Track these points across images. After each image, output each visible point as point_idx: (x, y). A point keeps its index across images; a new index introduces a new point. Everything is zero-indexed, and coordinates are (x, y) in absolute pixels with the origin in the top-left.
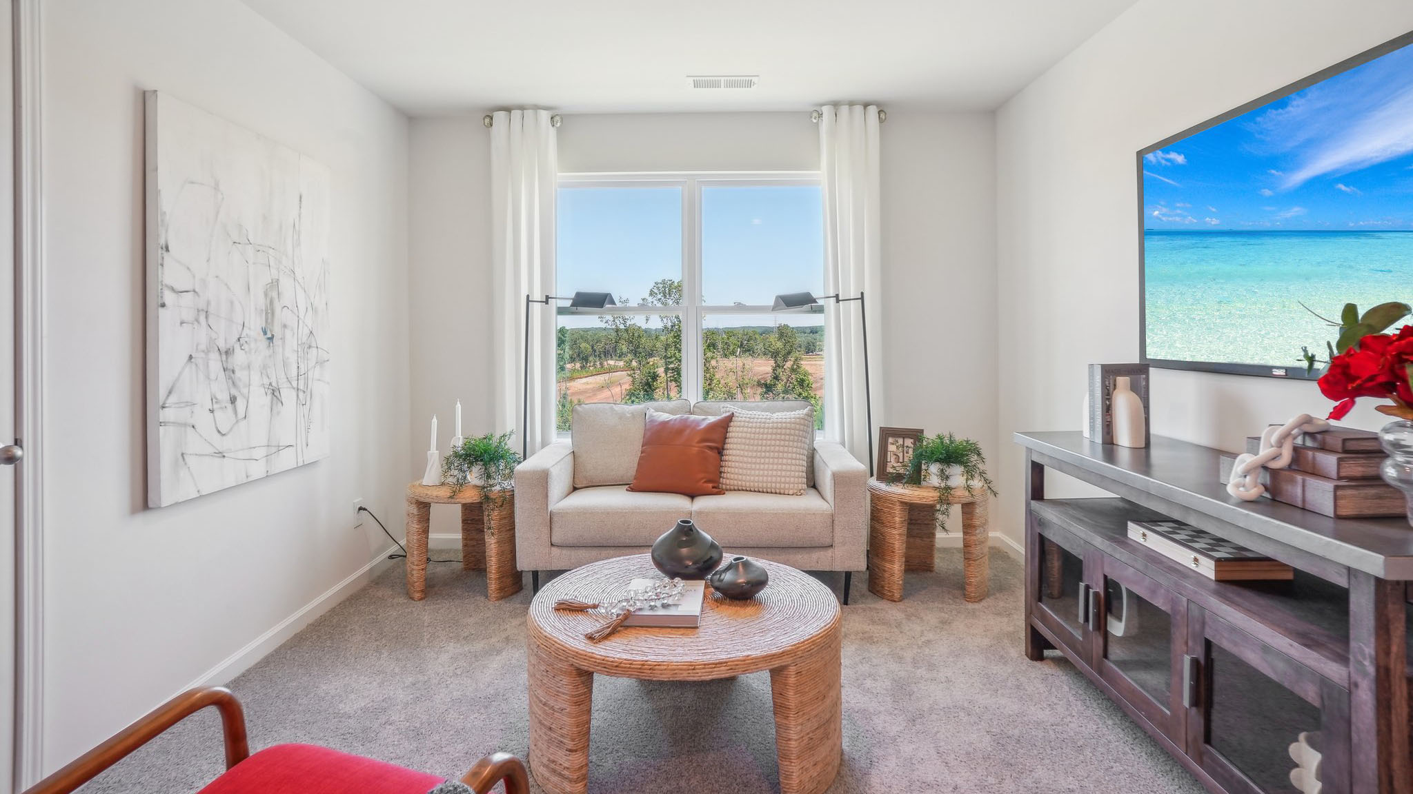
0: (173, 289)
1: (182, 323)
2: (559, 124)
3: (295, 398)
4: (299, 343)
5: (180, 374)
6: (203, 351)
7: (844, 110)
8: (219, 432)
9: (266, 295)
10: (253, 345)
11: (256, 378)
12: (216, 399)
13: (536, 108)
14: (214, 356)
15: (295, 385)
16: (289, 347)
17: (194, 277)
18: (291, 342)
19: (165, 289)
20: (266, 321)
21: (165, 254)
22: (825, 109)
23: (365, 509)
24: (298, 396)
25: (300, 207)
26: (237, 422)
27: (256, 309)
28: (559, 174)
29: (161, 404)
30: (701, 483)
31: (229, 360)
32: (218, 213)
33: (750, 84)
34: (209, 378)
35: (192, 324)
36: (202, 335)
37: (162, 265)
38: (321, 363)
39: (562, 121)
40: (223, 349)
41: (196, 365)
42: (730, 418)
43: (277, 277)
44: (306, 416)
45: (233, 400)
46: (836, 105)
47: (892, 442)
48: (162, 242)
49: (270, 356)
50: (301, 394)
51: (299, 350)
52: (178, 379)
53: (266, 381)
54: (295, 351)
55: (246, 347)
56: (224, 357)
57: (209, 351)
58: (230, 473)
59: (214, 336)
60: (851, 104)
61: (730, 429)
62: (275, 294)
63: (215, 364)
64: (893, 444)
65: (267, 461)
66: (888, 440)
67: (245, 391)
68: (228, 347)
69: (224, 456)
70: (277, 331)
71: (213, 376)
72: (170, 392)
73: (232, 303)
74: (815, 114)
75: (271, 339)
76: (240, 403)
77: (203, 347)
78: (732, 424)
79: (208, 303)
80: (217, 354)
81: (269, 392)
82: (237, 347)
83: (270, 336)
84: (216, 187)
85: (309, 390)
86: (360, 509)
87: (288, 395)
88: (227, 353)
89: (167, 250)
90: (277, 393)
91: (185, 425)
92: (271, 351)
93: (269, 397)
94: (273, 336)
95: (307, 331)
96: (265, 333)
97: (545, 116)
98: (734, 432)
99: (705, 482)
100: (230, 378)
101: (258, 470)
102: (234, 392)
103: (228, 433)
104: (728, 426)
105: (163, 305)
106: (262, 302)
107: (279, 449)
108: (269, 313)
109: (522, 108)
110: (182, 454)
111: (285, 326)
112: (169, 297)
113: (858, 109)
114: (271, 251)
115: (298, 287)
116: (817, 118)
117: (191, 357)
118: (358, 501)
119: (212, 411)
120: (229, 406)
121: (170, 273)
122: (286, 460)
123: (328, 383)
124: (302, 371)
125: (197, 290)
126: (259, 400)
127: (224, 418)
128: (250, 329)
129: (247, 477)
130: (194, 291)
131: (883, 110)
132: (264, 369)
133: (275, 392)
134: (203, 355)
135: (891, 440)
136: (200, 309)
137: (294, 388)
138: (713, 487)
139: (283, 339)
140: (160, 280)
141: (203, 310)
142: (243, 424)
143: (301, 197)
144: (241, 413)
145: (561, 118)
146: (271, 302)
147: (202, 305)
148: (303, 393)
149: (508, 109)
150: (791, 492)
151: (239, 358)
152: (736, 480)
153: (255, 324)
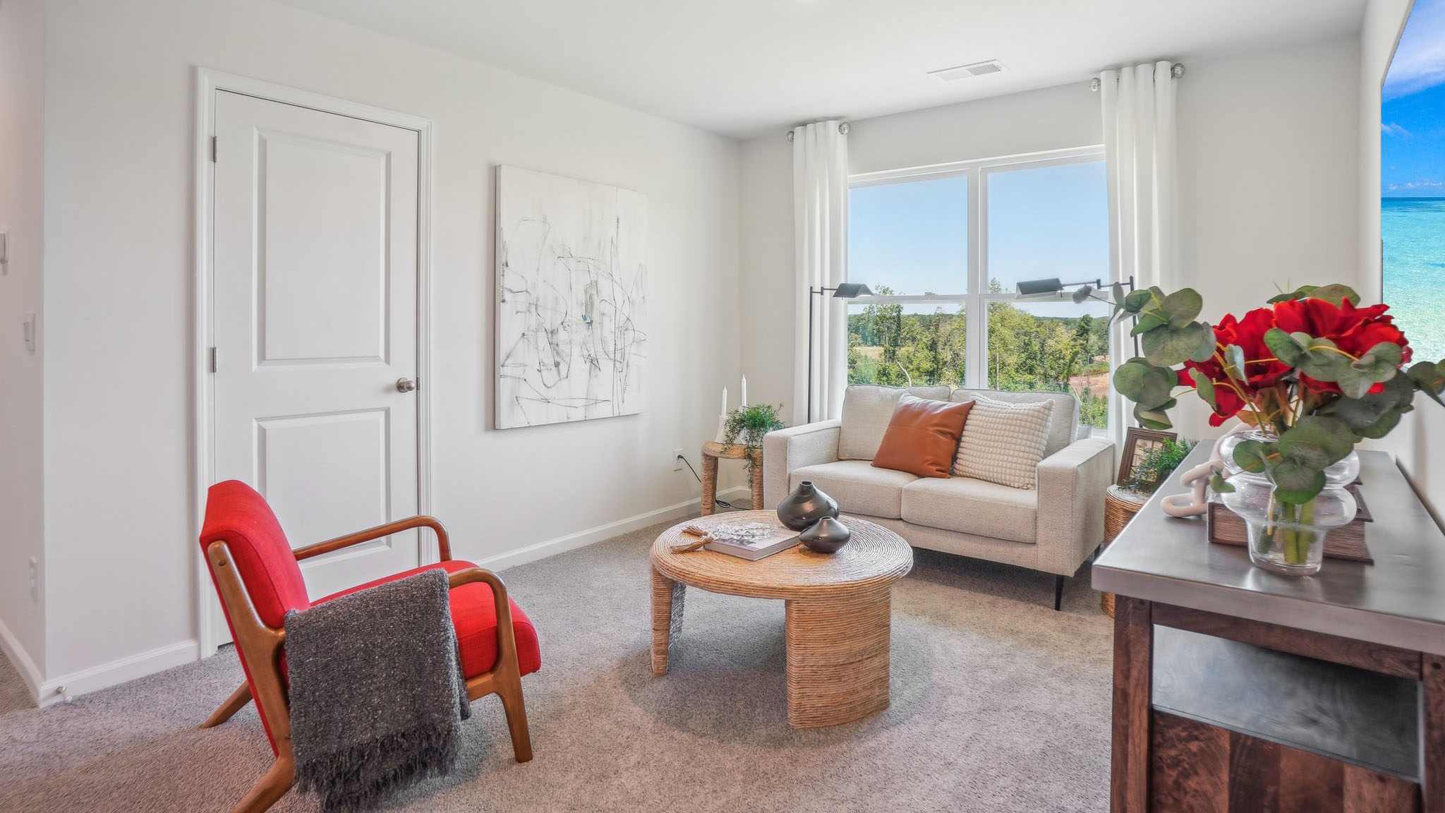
0: (511, 291)
1: (517, 312)
2: (846, 131)
3: (612, 366)
4: (617, 326)
5: (516, 345)
6: (533, 331)
7: (1126, 72)
8: (545, 385)
9: (586, 292)
10: (574, 327)
11: (576, 351)
12: (543, 363)
13: (825, 119)
14: (542, 335)
15: (613, 357)
16: (608, 329)
17: (526, 282)
18: (609, 326)
19: (505, 291)
20: (586, 310)
21: (505, 268)
22: (1103, 76)
23: (682, 457)
24: (614, 364)
25: (618, 227)
26: (560, 380)
27: (577, 303)
28: (850, 176)
29: (501, 363)
30: (925, 465)
31: (554, 337)
32: (545, 238)
33: (995, 69)
34: (537, 349)
35: (525, 312)
36: (533, 320)
37: (503, 276)
38: (639, 342)
39: (850, 130)
40: (549, 330)
41: (528, 340)
42: (971, 406)
43: (595, 279)
44: (623, 381)
45: (557, 365)
46: (1118, 68)
47: (1140, 444)
48: (504, 261)
49: (589, 336)
50: (618, 364)
51: (617, 332)
52: (514, 348)
53: (586, 353)
54: (612, 332)
55: (568, 328)
56: (550, 335)
57: (537, 331)
58: (555, 414)
59: (542, 321)
60: (1135, 64)
61: (969, 417)
62: (594, 292)
63: (543, 340)
64: (1140, 447)
65: (585, 409)
66: (1135, 442)
67: (567, 359)
68: (553, 328)
69: (549, 402)
70: (596, 317)
71: (541, 348)
72: (508, 357)
73: (557, 298)
74: (1094, 83)
75: (591, 323)
76: (563, 368)
77: (533, 328)
78: (971, 412)
79: (538, 299)
80: (544, 333)
81: (588, 361)
82: (561, 329)
83: (589, 321)
84: (545, 222)
85: (626, 361)
86: (679, 457)
87: (606, 365)
88: (552, 332)
89: (507, 265)
90: (595, 362)
91: (519, 378)
92: (591, 331)
93: (588, 364)
94: (592, 321)
95: (623, 318)
96: (585, 319)
97: (833, 125)
98: (973, 420)
99: (930, 464)
100: (555, 349)
101: (577, 415)
102: (558, 359)
103: (554, 385)
104: (969, 414)
105: (504, 301)
106: (582, 297)
107: (597, 401)
108: (589, 304)
109: (814, 121)
110: (517, 397)
111: (603, 314)
112: (507, 296)
113: (1144, 70)
114: (591, 261)
115: (615, 285)
116: (1097, 87)
117: (524, 334)
118: (679, 451)
119: (540, 371)
120: (554, 369)
121: (509, 280)
122: (603, 410)
123: (645, 357)
124: (619, 347)
125: (529, 290)
126: (579, 367)
127: (550, 376)
128: (571, 316)
129: (568, 418)
130: (526, 291)
131: (1178, 66)
132: (584, 345)
133: (593, 362)
134: (533, 333)
135: (1139, 442)
136: (531, 303)
137: (611, 359)
138: (937, 470)
139: (601, 323)
140: (501, 285)
141: (533, 304)
142: (565, 382)
143: (618, 220)
144: (564, 374)
145: (849, 125)
146: (591, 297)
147: (533, 300)
148: (620, 360)
149: (804, 124)
150: (1016, 485)
151: (562, 336)
152: (967, 466)
153: (576, 313)
